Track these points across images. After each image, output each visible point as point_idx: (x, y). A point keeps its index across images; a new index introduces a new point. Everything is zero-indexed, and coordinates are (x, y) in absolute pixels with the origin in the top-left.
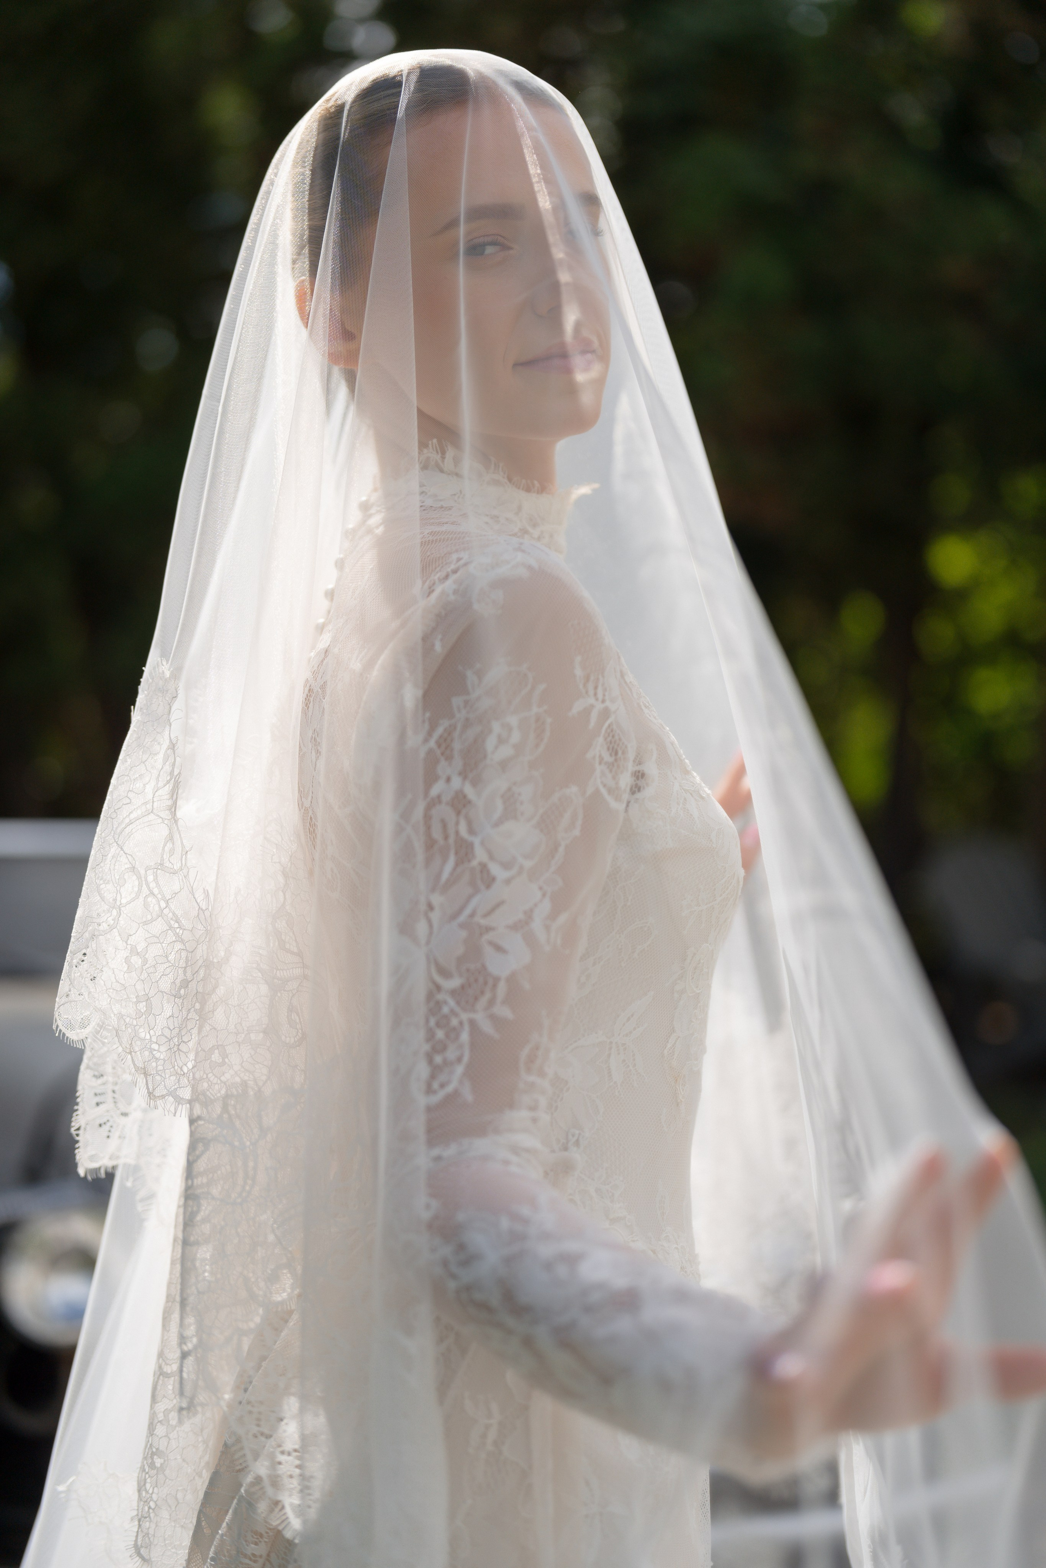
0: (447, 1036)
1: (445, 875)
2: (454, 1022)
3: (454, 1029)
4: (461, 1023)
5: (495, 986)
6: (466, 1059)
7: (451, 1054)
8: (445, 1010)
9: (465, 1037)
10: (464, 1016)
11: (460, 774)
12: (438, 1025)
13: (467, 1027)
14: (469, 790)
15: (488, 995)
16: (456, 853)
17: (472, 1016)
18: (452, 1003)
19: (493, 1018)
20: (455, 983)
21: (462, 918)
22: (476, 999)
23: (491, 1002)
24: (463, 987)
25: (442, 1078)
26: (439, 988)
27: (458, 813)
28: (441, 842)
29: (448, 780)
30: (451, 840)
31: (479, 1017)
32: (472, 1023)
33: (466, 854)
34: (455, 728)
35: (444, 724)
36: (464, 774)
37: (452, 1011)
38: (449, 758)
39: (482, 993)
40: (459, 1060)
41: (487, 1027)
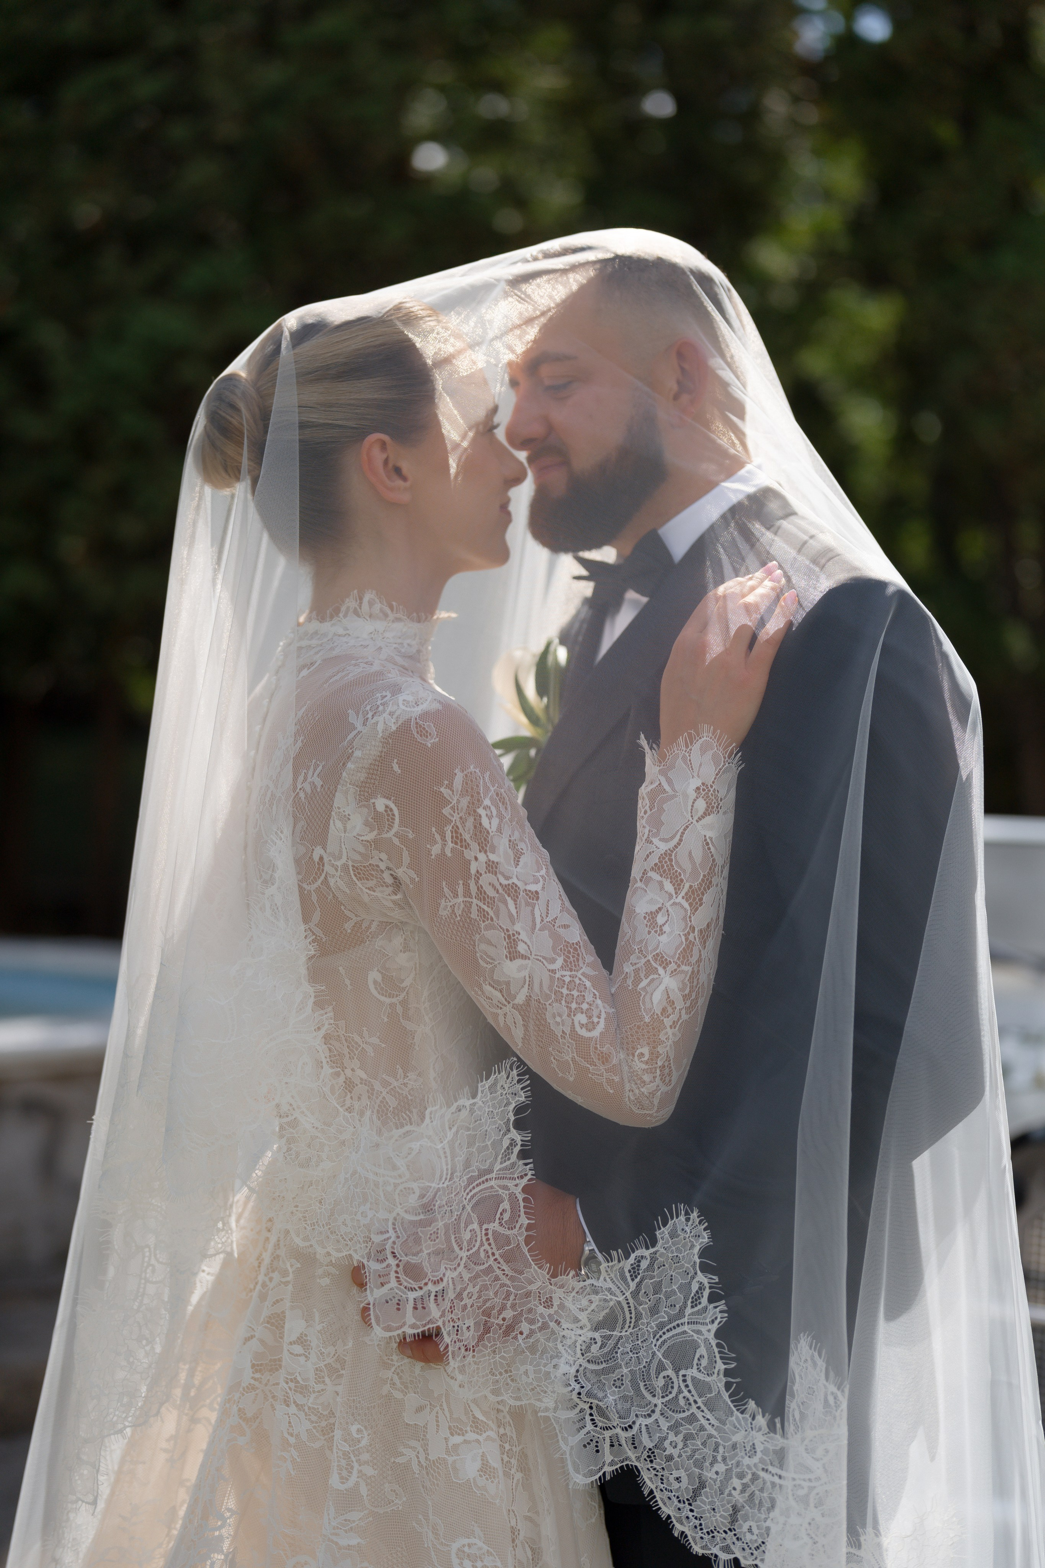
1: (514, 911)
10: (579, 974)
11: (480, 851)
13: (583, 979)
16: (509, 895)
20: (560, 961)
21: (538, 926)
28: (497, 895)
29: (476, 859)
30: (501, 891)
34: (457, 827)
35: (448, 830)
36: (483, 849)
38: (467, 846)
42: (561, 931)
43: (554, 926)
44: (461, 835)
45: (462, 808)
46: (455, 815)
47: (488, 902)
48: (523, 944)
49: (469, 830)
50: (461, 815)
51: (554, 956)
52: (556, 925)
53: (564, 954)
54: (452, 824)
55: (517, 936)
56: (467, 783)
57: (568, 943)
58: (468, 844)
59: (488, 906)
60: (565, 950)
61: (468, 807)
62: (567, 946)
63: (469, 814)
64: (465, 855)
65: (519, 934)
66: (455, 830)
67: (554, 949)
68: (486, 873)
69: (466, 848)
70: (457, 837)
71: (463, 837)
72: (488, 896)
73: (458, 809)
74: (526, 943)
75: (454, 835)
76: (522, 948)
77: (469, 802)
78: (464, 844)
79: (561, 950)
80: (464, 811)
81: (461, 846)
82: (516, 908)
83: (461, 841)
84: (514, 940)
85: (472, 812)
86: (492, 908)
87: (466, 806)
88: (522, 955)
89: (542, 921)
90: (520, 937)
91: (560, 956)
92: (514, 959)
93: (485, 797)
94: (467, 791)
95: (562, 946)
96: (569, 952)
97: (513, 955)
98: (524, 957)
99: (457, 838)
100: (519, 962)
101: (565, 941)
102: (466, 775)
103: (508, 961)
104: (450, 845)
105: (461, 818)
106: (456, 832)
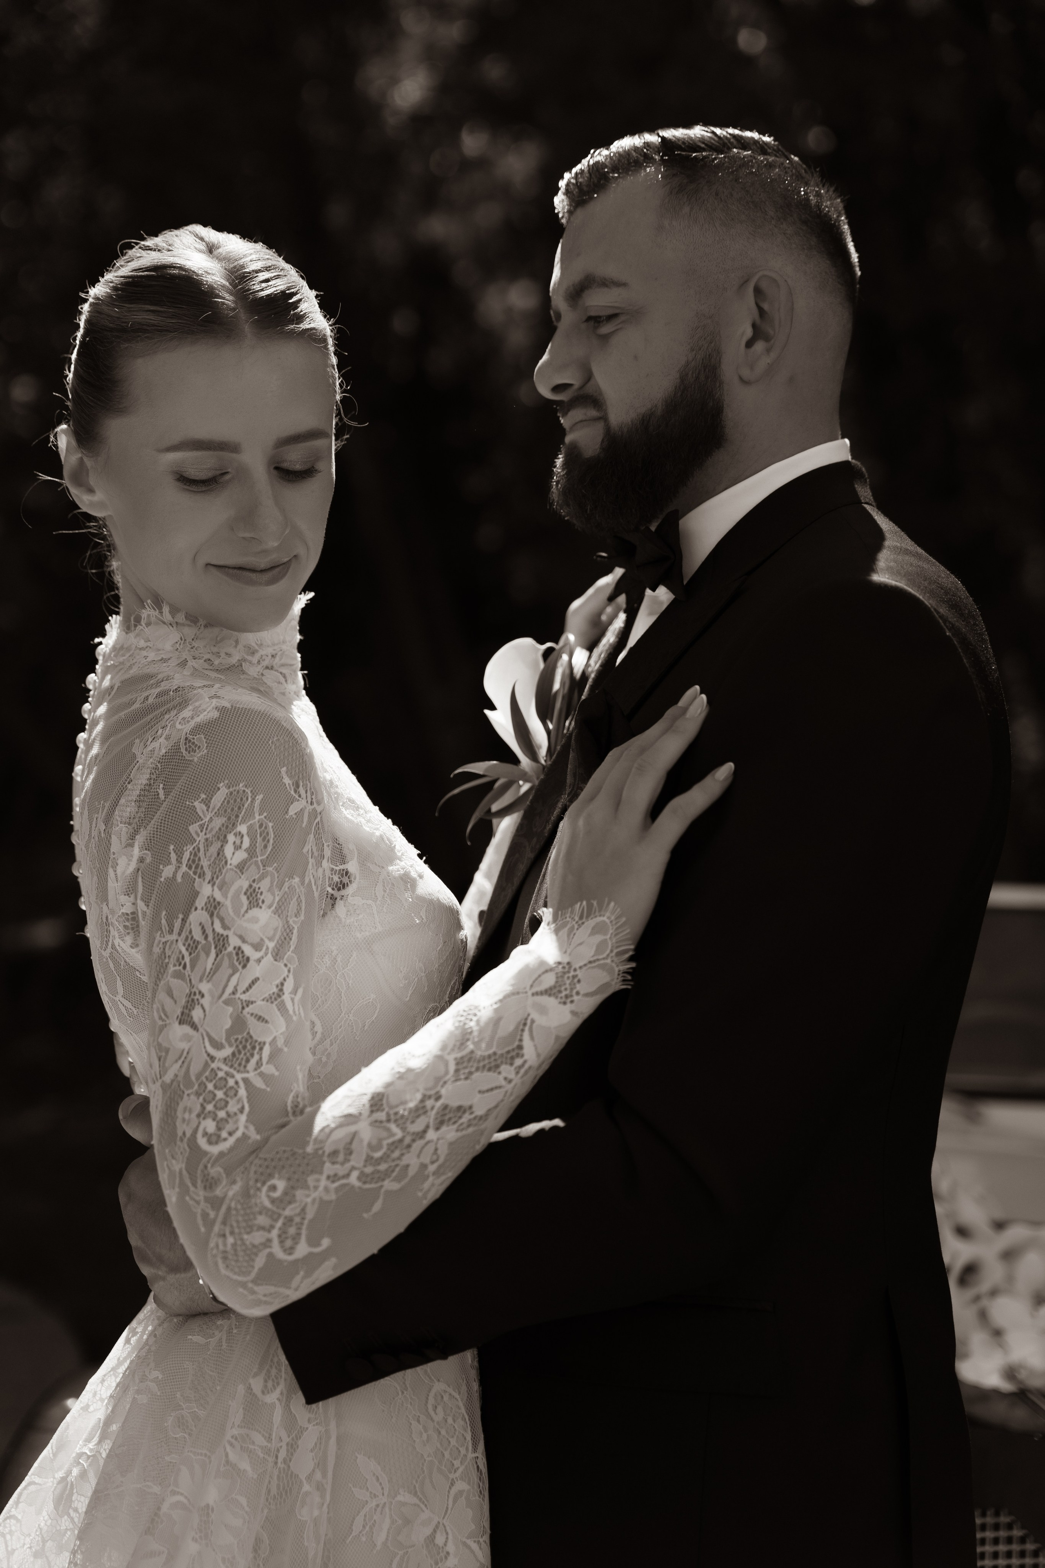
0: (226, 1094)
2: (231, 1082)
3: (231, 1088)
4: (237, 1083)
5: (261, 1049)
6: (247, 1109)
7: (233, 1107)
8: (221, 1074)
9: (242, 1092)
10: (239, 1077)
12: (215, 1087)
13: (241, 1084)
14: (218, 895)
15: (256, 1057)
17: (245, 1075)
18: (226, 1068)
19: (261, 1074)
20: (227, 1051)
22: (248, 1061)
23: (259, 1064)
24: (233, 1054)
25: (229, 1127)
26: (212, 1058)
27: (212, 915)
31: (251, 1075)
32: (246, 1081)
33: (224, 945)
34: (199, 850)
37: (227, 1074)
39: (252, 1055)
40: (242, 1110)
41: (259, 1083)
42: (252, 1022)
43: (243, 1008)
44: (199, 859)
45: (212, 829)
46: (201, 834)
47: (189, 945)
48: (201, 1011)
49: (211, 856)
50: (208, 836)
51: (224, 1041)
52: (247, 1010)
53: (237, 1046)
54: (195, 845)
55: (198, 996)
56: (228, 802)
57: (251, 1037)
58: (204, 872)
59: (187, 949)
60: (241, 1042)
61: (220, 829)
62: (247, 1041)
63: (218, 838)
64: (196, 885)
65: (203, 996)
66: (195, 853)
67: (230, 1033)
68: (202, 909)
69: (199, 877)
70: (194, 861)
71: (202, 863)
72: (192, 937)
73: (207, 829)
74: (204, 1011)
75: (192, 857)
76: (197, 1014)
77: (223, 825)
78: (199, 871)
79: (236, 1040)
80: (214, 833)
81: (195, 873)
82: (213, 964)
83: (196, 867)
84: (193, 1000)
85: (222, 838)
86: (190, 954)
87: (217, 829)
88: (194, 1023)
89: (234, 993)
90: (202, 1001)
91: (231, 1045)
92: (183, 1024)
93: (241, 823)
94: (225, 811)
95: (240, 1037)
96: (245, 1047)
97: (185, 1019)
98: (194, 1027)
99: (194, 863)
100: (186, 1029)
101: (248, 1033)
102: (231, 793)
103: (177, 1023)
104: (184, 868)
105: (207, 840)
106: (195, 855)
